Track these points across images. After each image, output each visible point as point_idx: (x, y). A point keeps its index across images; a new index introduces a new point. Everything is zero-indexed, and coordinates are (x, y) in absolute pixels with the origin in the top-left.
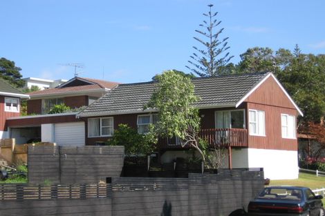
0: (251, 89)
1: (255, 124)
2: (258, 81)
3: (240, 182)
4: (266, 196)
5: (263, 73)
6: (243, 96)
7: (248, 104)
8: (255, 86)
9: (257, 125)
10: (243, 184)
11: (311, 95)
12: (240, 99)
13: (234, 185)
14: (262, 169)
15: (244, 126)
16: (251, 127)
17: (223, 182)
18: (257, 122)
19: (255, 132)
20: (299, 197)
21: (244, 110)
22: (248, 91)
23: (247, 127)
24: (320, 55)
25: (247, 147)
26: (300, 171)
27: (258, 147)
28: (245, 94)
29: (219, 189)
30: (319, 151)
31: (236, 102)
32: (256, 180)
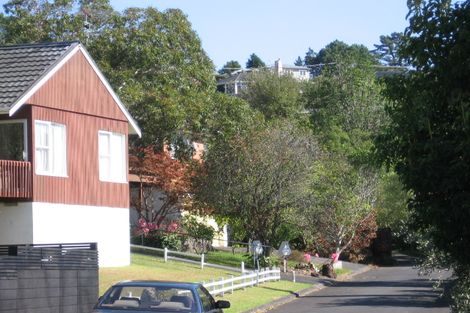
0: (40, 77)
1: (46, 150)
2: (54, 60)
3: (56, 273)
4: (118, 303)
5: (63, 45)
6: (23, 92)
7: (34, 110)
8: (48, 71)
9: (50, 152)
10: (61, 278)
11: (155, 93)
12: (17, 98)
13: (46, 278)
14: (93, 246)
15: (25, 155)
16: (38, 156)
17: (26, 274)
18: (50, 147)
19: (47, 168)
20: (186, 305)
21: (25, 122)
22: (33, 82)
23: (31, 158)
24: (171, 11)
25: (31, 200)
26: (133, 251)
27: (52, 200)
28: (29, 87)
29: (21, 288)
30: (164, 207)
31: (10, 104)
32: (84, 269)
